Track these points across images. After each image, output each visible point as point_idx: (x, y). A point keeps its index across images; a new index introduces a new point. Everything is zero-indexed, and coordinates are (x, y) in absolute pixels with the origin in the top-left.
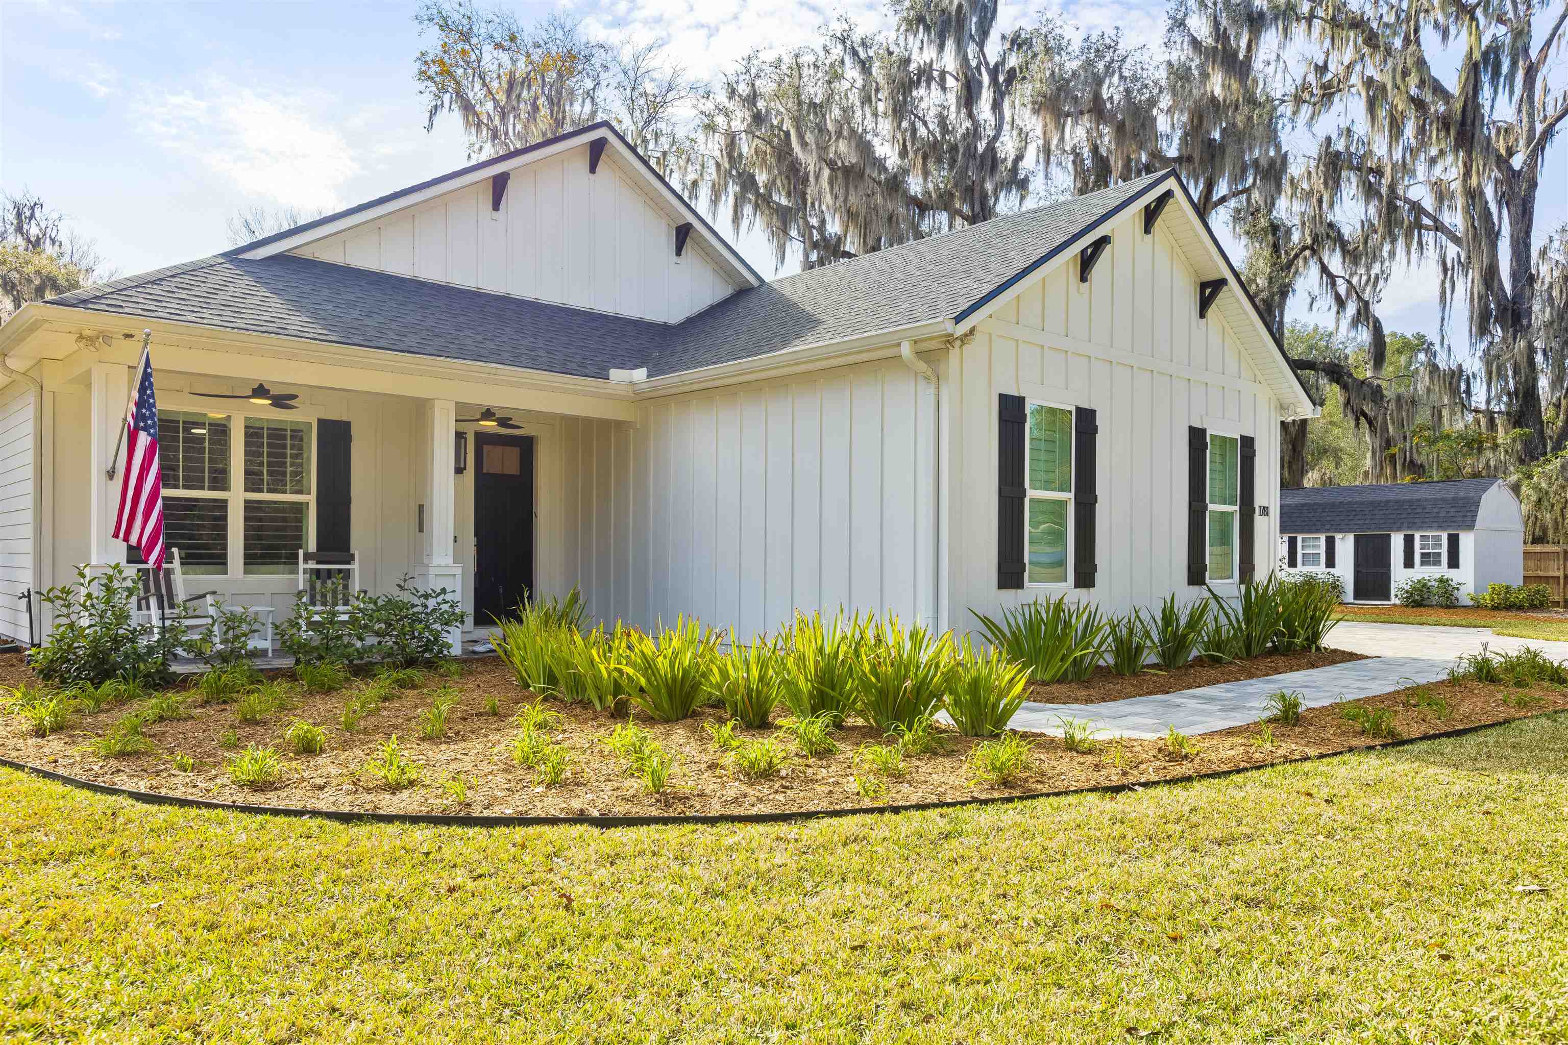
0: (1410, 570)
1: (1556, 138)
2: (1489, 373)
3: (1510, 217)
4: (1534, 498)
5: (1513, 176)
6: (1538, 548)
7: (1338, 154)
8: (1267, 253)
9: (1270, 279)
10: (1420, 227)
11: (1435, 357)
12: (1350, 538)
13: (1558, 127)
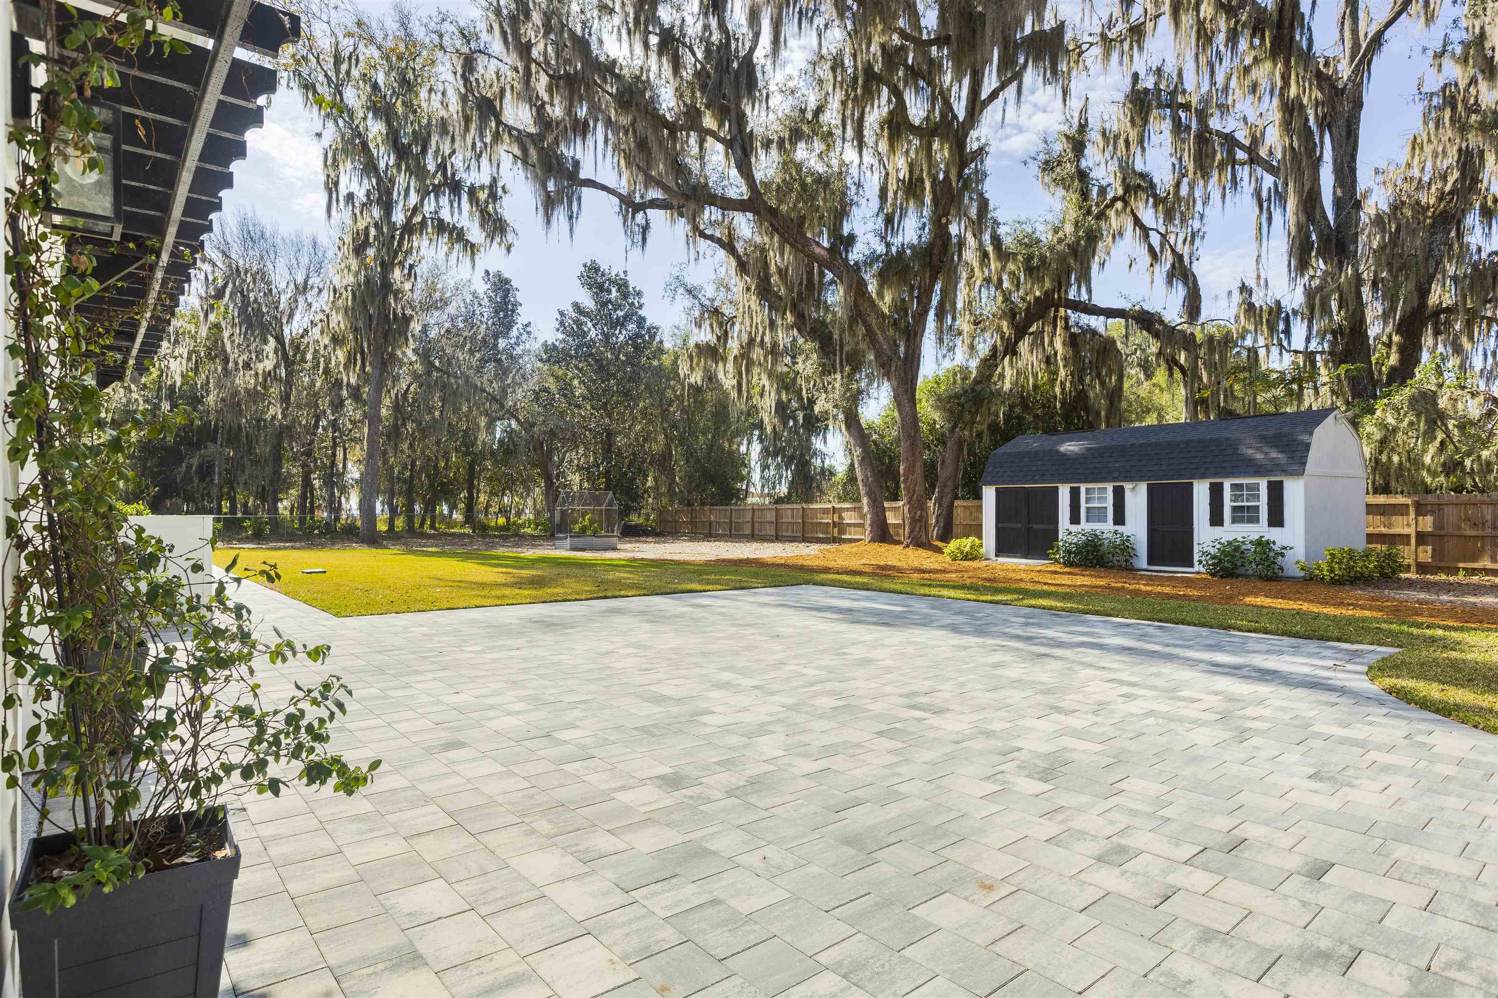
0: (1218, 529)
1: (1385, 48)
2: (1312, 308)
3: (1332, 141)
4: (1378, 436)
5: (1336, 95)
6: (1381, 499)
7: (1146, 91)
8: (1075, 197)
9: (1077, 224)
10: (1234, 162)
11: (1250, 295)
12: (1143, 488)
13: (1388, 34)
